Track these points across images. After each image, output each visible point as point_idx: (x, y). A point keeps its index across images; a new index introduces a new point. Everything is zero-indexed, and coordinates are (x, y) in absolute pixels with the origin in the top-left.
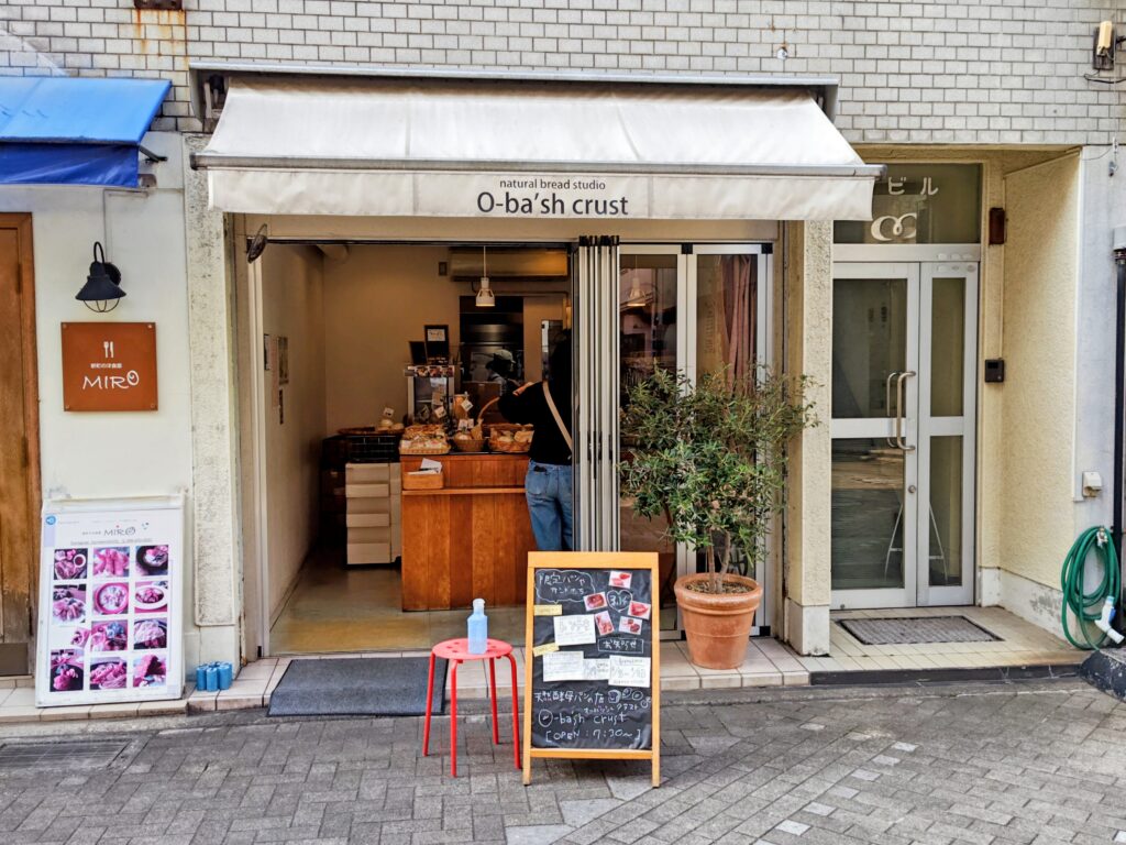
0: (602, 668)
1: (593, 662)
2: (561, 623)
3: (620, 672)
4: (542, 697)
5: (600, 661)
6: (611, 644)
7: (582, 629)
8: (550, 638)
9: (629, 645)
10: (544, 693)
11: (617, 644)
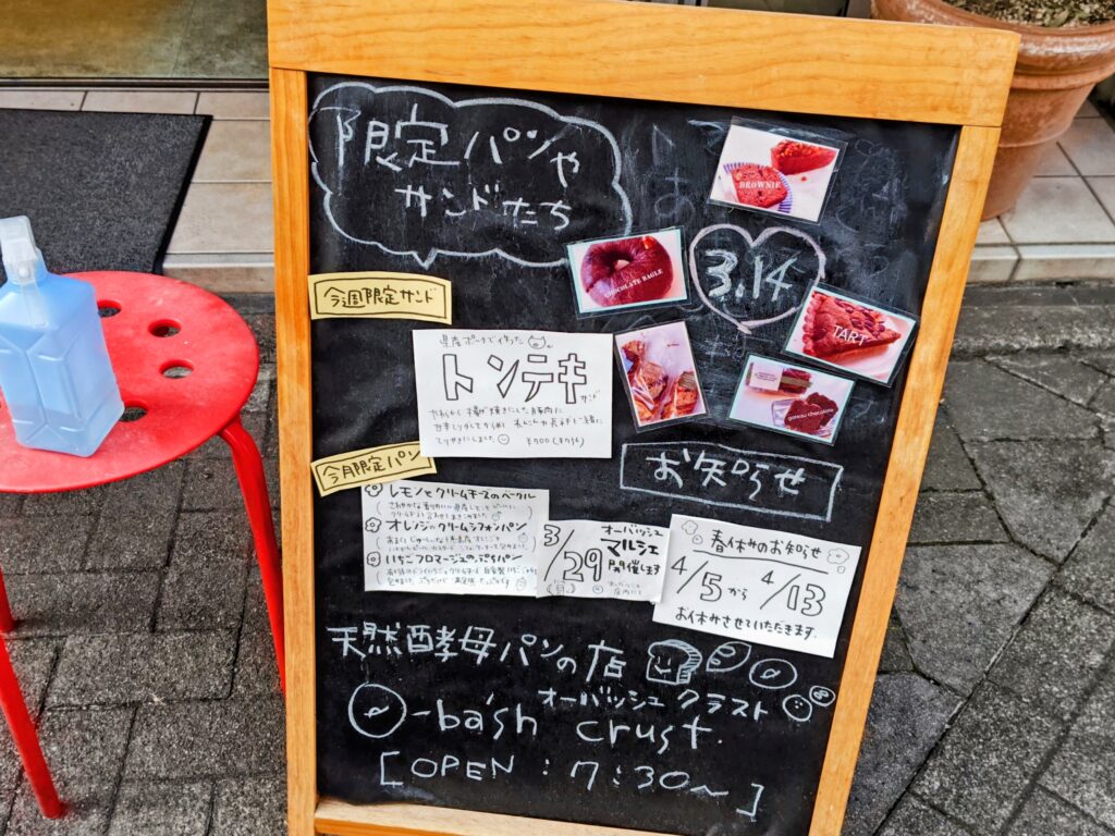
0: (627, 556)
1: (588, 533)
2: (450, 360)
3: (711, 581)
4: (361, 642)
5: (624, 530)
6: (685, 469)
7: (552, 395)
8: (398, 422)
9: (769, 479)
10: (370, 630)
11: (712, 468)
